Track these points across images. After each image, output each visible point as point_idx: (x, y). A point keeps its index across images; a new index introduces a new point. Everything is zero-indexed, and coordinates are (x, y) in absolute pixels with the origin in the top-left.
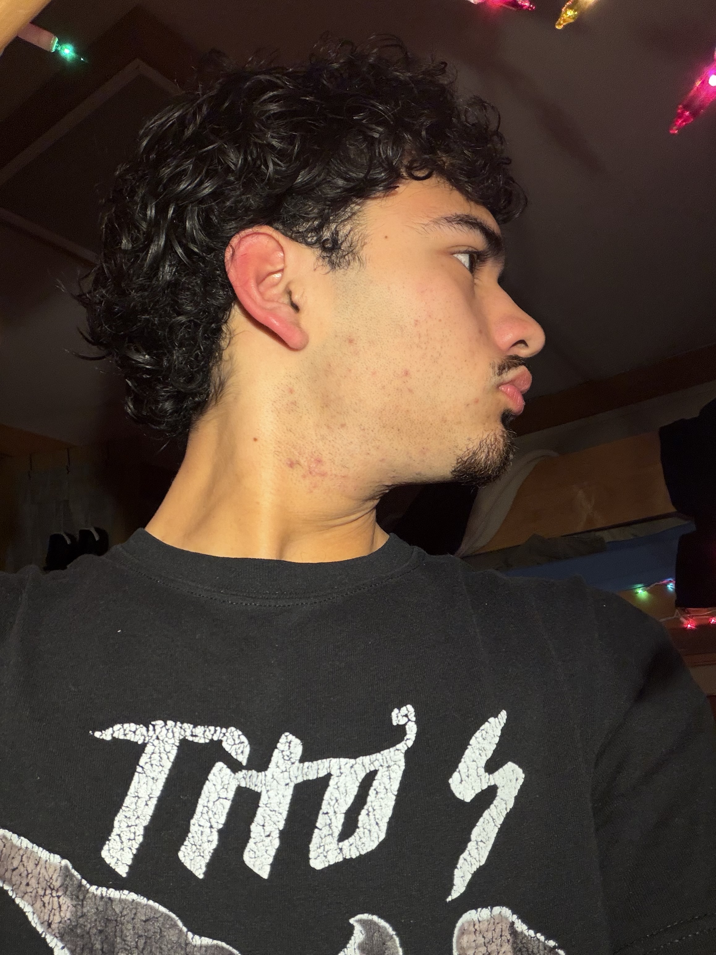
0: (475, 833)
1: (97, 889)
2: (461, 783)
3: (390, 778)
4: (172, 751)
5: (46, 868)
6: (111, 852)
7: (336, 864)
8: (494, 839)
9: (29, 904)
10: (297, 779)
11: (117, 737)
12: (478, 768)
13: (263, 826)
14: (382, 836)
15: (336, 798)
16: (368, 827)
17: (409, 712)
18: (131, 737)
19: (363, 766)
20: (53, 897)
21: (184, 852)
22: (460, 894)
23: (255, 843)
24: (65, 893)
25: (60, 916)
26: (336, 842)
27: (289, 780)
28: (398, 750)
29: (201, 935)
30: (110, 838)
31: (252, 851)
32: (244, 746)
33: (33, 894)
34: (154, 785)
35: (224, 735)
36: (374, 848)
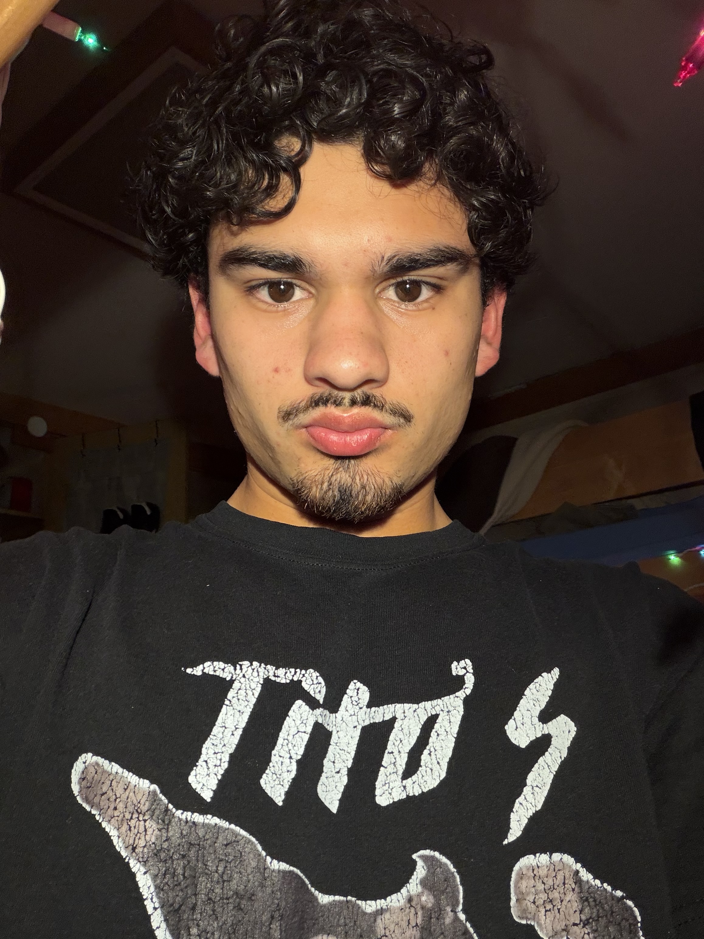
0: (531, 778)
1: (182, 813)
2: (516, 730)
3: (450, 722)
4: (256, 688)
5: (134, 792)
6: (198, 777)
7: (400, 801)
8: (549, 784)
9: (115, 828)
10: (364, 722)
11: (207, 673)
12: (532, 717)
13: (334, 762)
14: (443, 775)
15: (400, 739)
16: (430, 766)
17: (467, 664)
18: (220, 674)
19: (426, 710)
20: (140, 821)
21: (266, 780)
22: (516, 837)
23: (327, 778)
24: (152, 816)
25: (145, 840)
26: (401, 780)
27: (357, 723)
28: (457, 697)
29: (279, 860)
30: (197, 764)
31: (324, 785)
32: (321, 686)
33: (120, 819)
34: (240, 718)
35: (304, 675)
36: (435, 786)
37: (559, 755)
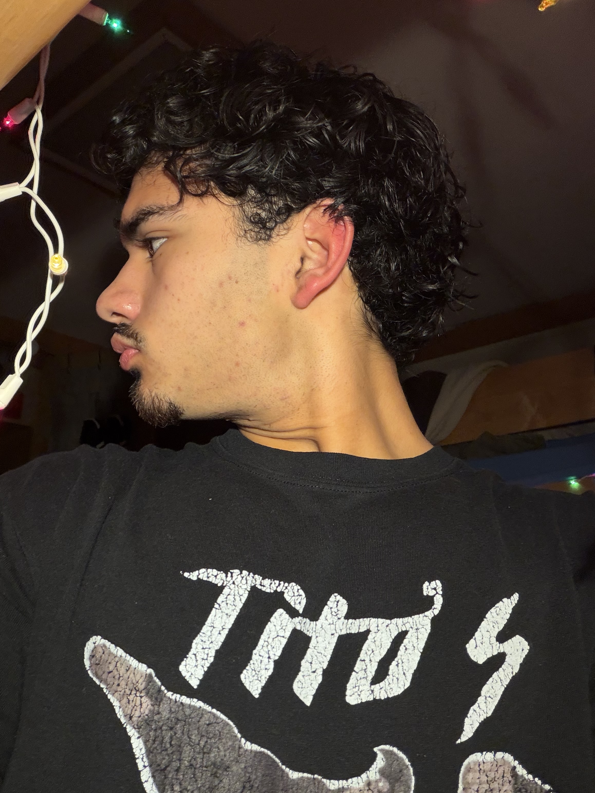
0: (485, 690)
1: (172, 695)
2: (476, 648)
3: (418, 638)
4: (244, 595)
5: (134, 673)
6: (187, 667)
7: (368, 703)
8: (500, 696)
9: (118, 700)
10: (341, 631)
11: (201, 579)
12: (491, 637)
13: (311, 663)
14: (408, 685)
15: (372, 649)
16: (397, 676)
17: (437, 586)
18: (213, 579)
19: (397, 626)
20: (137, 697)
21: (245, 675)
22: (468, 738)
23: (303, 676)
24: (147, 694)
25: (140, 712)
26: (370, 685)
27: (335, 631)
28: (426, 616)
29: (252, 742)
30: (187, 656)
31: (300, 682)
32: (302, 598)
33: (121, 693)
34: (228, 620)
35: (286, 588)
36: (400, 693)
37: (511, 670)
